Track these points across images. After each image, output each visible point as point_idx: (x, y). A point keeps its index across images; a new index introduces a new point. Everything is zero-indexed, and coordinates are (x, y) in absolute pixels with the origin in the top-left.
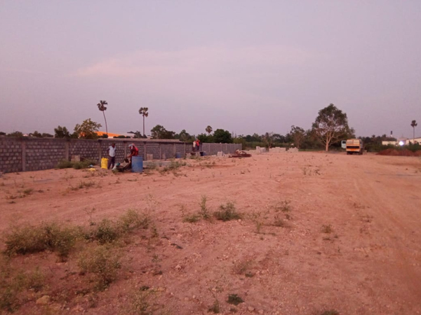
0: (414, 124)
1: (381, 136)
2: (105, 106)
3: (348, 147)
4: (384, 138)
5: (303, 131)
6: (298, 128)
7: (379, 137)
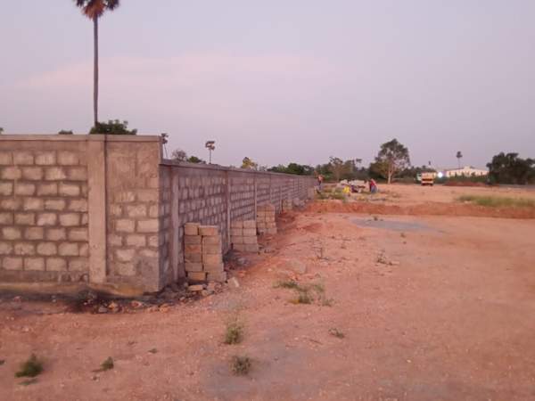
0: (459, 155)
1: (421, 167)
2: (166, 138)
3: (424, 180)
4: (425, 170)
5: (342, 162)
6: (336, 159)
7: (418, 169)
